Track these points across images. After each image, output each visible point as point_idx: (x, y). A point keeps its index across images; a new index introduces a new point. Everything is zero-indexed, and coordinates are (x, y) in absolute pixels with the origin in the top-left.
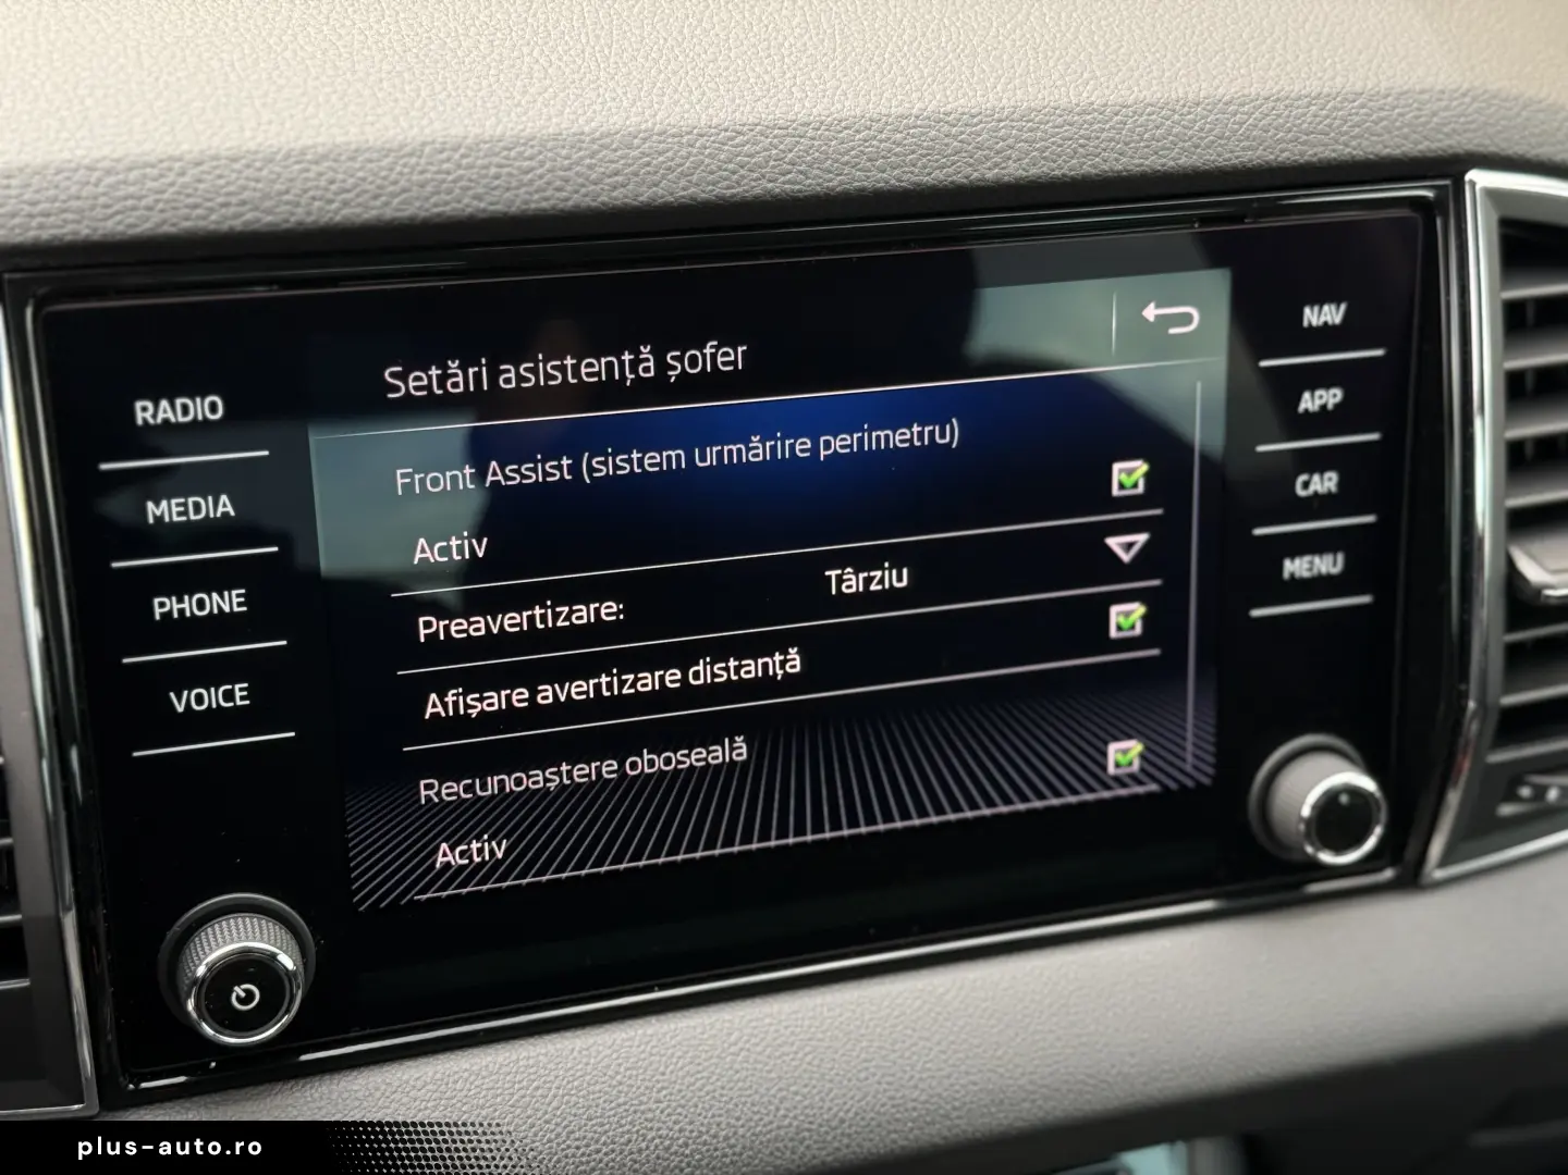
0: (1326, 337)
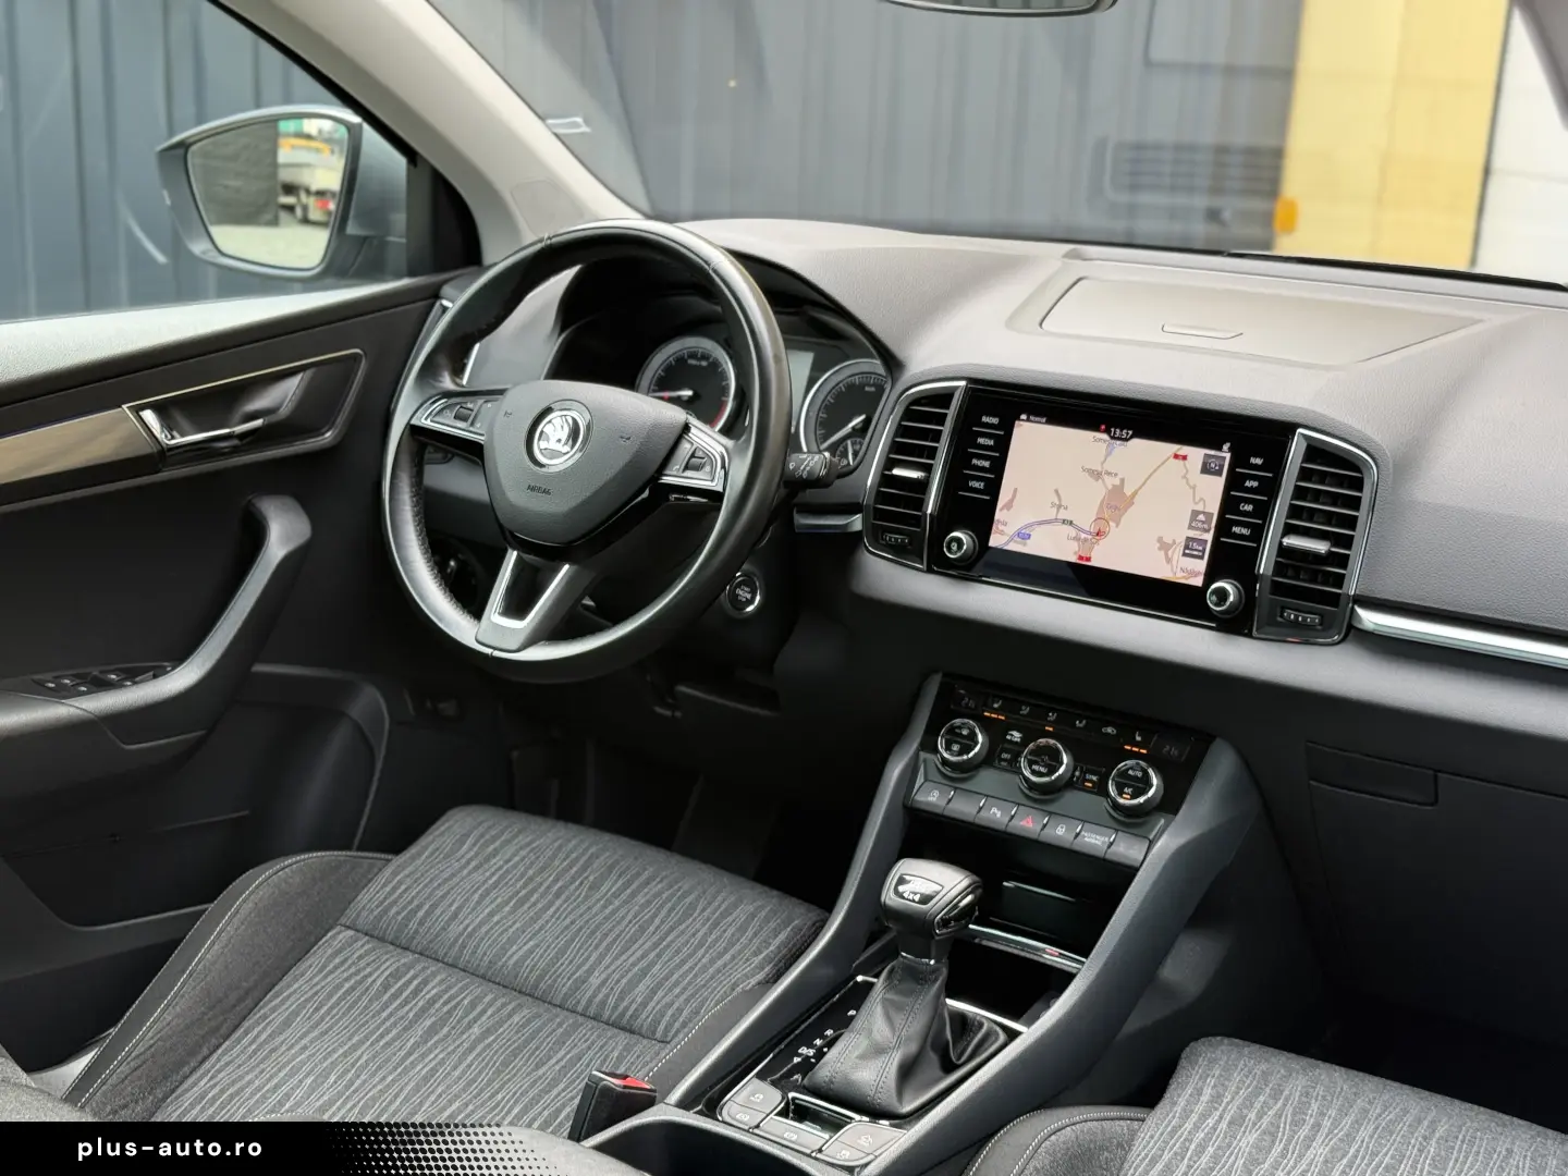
0: (1256, 467)
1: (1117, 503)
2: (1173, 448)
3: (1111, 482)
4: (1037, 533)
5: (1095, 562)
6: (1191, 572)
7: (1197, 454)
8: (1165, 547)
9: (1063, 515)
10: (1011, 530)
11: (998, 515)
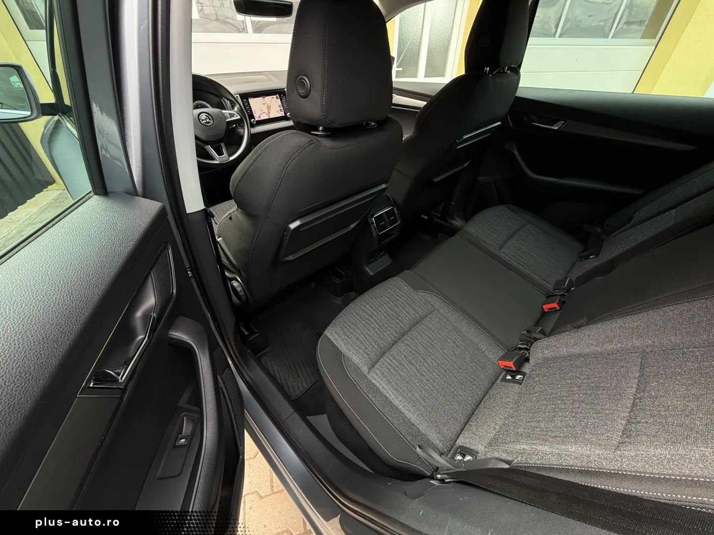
0: (282, 96)
1: (269, 108)
2: (271, 97)
3: (267, 104)
4: (261, 116)
5: (271, 117)
6: (282, 114)
7: (275, 96)
8: (278, 112)
9: (263, 112)
10: (257, 117)
11: (254, 115)
